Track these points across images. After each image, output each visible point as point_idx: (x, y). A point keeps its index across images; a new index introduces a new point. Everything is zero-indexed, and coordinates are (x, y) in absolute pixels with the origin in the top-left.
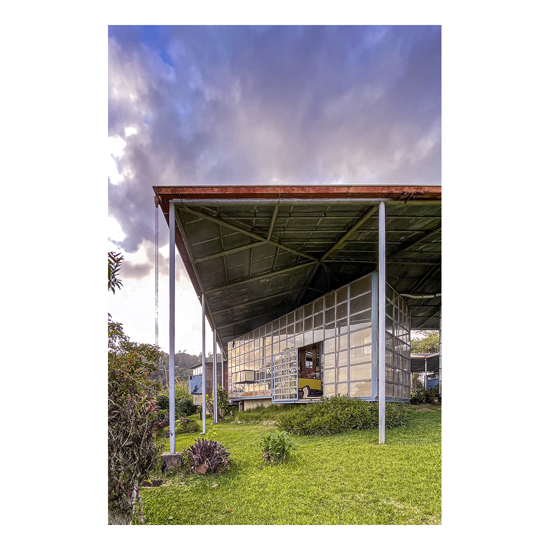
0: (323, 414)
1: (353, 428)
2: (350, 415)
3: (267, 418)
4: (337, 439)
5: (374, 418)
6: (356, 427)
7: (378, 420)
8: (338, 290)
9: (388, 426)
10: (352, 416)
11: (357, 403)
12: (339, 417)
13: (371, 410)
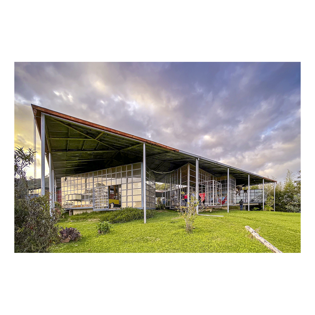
0: (122, 214)
1: (135, 219)
2: (133, 215)
3: (90, 218)
4: (128, 223)
5: (142, 215)
6: (136, 219)
7: (144, 215)
8: (128, 165)
9: (147, 217)
10: (134, 215)
11: (136, 210)
12: (129, 215)
13: (141, 212)
